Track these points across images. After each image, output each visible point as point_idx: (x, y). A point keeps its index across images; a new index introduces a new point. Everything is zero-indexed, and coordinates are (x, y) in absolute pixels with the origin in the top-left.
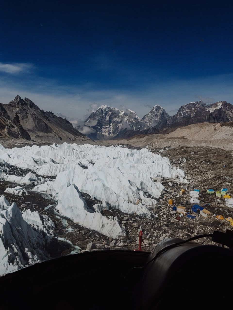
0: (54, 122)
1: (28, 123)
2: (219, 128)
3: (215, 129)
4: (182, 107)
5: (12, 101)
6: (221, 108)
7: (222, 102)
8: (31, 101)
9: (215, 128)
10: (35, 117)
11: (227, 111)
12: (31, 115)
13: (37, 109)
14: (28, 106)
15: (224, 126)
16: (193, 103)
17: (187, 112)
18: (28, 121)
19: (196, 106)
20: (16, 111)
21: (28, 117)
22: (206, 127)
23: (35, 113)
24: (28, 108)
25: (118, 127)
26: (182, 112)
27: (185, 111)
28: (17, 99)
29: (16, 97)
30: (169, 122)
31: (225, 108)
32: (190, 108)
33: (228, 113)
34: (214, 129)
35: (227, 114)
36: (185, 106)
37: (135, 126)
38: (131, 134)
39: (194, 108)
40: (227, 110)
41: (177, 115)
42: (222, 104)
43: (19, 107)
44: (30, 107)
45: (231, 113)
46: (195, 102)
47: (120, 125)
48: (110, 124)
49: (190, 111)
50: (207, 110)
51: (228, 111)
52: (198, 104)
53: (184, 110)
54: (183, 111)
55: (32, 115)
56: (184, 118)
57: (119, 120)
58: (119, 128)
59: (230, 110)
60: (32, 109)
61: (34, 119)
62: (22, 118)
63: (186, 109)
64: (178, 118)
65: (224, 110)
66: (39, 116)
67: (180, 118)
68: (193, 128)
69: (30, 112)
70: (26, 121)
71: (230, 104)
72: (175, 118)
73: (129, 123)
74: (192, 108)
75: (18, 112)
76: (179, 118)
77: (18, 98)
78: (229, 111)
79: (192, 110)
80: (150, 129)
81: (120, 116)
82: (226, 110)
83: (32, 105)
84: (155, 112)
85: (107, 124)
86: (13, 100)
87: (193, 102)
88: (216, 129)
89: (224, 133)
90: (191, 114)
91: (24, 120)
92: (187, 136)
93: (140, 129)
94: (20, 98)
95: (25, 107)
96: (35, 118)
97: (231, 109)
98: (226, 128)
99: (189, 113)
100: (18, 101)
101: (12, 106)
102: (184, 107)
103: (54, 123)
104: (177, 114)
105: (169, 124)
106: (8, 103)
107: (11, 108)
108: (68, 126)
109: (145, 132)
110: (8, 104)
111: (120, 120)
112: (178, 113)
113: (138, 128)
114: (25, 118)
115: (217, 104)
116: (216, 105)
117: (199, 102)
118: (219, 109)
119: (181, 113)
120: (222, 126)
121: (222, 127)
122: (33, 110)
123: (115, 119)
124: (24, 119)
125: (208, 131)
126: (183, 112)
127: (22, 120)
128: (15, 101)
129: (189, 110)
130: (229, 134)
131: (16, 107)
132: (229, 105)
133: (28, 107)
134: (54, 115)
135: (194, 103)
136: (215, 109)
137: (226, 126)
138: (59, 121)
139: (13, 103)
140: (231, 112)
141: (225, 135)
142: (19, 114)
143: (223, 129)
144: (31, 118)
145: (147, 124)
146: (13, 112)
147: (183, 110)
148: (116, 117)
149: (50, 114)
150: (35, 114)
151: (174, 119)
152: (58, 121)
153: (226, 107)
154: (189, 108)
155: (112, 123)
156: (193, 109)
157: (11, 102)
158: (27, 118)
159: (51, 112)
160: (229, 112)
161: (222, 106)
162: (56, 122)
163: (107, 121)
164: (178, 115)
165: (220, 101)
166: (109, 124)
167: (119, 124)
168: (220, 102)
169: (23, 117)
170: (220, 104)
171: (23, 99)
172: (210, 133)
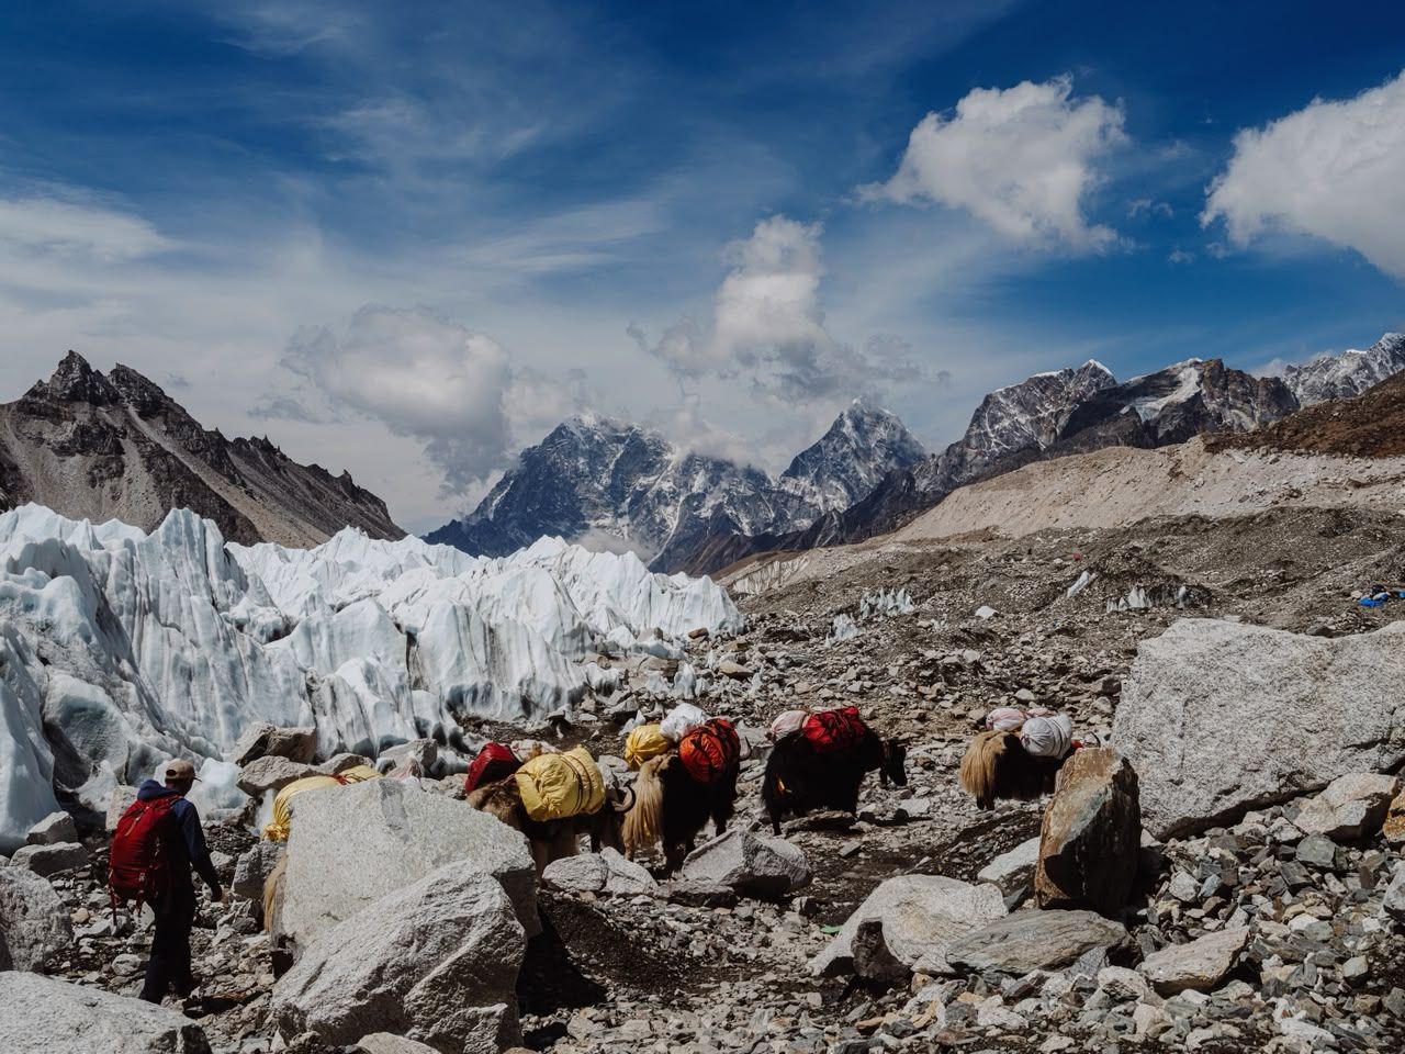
0: (278, 494)
1: (123, 500)
2: (1196, 463)
3: (1174, 474)
4: (988, 400)
5: (41, 382)
6: (1198, 395)
7: (1197, 363)
8: (145, 384)
9: (1172, 465)
10: (164, 467)
11: (1228, 413)
12: (143, 456)
13: (182, 424)
14: (132, 411)
15: (1226, 451)
16: (1046, 377)
17: (1016, 427)
18: (124, 492)
19: (1063, 394)
20: (60, 439)
21: (127, 470)
22: (1118, 465)
23: (167, 446)
24: (129, 421)
25: (663, 520)
26: (991, 427)
27: (1006, 423)
28: (64, 376)
29: (61, 363)
30: (925, 482)
31: (1216, 394)
32: (1034, 404)
33: (1237, 422)
34: (1168, 470)
35: (1230, 428)
36: (1008, 393)
37: (748, 512)
38: (726, 553)
39: (1051, 402)
40: (1231, 407)
41: (966, 443)
42: (1202, 376)
43: (78, 416)
44: (142, 415)
45: (1254, 419)
46: (1055, 374)
47: (670, 509)
48: (616, 508)
49: (1031, 422)
50: (1125, 411)
51: (1237, 408)
52: (1071, 385)
53: (999, 414)
54: (997, 423)
55: (149, 460)
56: (1001, 456)
57: (667, 486)
58: (667, 527)
59: (1246, 406)
60: (151, 426)
61: (158, 480)
62: (89, 477)
63: (1013, 412)
64: (969, 458)
65: (1211, 406)
66: (191, 463)
67: (984, 456)
68: (1046, 482)
69: (140, 439)
70: (113, 489)
71: (1240, 372)
72: (955, 460)
73: (721, 500)
74: (1042, 406)
75: (69, 442)
76: (979, 458)
77: (72, 370)
78: (1240, 409)
79: (1044, 414)
80: (827, 522)
81: (669, 462)
82: (1223, 405)
83: (155, 404)
84: (855, 435)
85: (600, 508)
86: (46, 380)
87: (1048, 374)
88: (1182, 468)
89: (1229, 486)
90: (1039, 434)
91: (102, 486)
92: (1011, 523)
93: (776, 528)
94: (85, 368)
95: (111, 416)
96: (164, 476)
97: (1249, 402)
98: (1238, 460)
99: (1028, 430)
100: (70, 384)
101: (40, 413)
102: (1002, 400)
103: (277, 499)
104: (968, 437)
105: (924, 495)
106: (20, 398)
107: (34, 425)
108: (362, 513)
109: (800, 540)
110: (20, 402)
111: (671, 484)
112: (968, 432)
113: (768, 525)
114: (111, 477)
115: (1175, 376)
116: (1169, 382)
117: (1079, 372)
118: (1189, 400)
119: (986, 434)
120: (1214, 453)
121: (1218, 456)
122: (153, 432)
123: (643, 481)
124: (102, 478)
125: (1130, 488)
126: (996, 427)
127: (93, 486)
128: (58, 386)
129: (1028, 417)
131: (59, 416)
132: (1239, 379)
133: (127, 414)
134: (284, 457)
135: (1051, 377)
136: (1164, 401)
137: (1240, 448)
138: (310, 487)
139: (42, 394)
140: (1252, 416)
141: (1241, 501)
143: (1224, 467)
144: (146, 474)
145: (814, 502)
146: (45, 445)
147: (994, 416)
148: (648, 469)
149: (259, 453)
150: (168, 453)
151: (953, 466)
152: (304, 489)
153: (1225, 388)
154: (1026, 406)
155: (628, 500)
156: (1047, 410)
157: (33, 392)
158: (120, 473)
159: (262, 438)
160: (1241, 414)
161: (1202, 385)
162: (288, 492)
163: (601, 495)
164: (973, 442)
165: (1191, 360)
166: (612, 508)
167: (667, 505)
168: (1191, 366)
169: (96, 471)
170: (1190, 375)
171: (106, 373)
172: (1150, 495)
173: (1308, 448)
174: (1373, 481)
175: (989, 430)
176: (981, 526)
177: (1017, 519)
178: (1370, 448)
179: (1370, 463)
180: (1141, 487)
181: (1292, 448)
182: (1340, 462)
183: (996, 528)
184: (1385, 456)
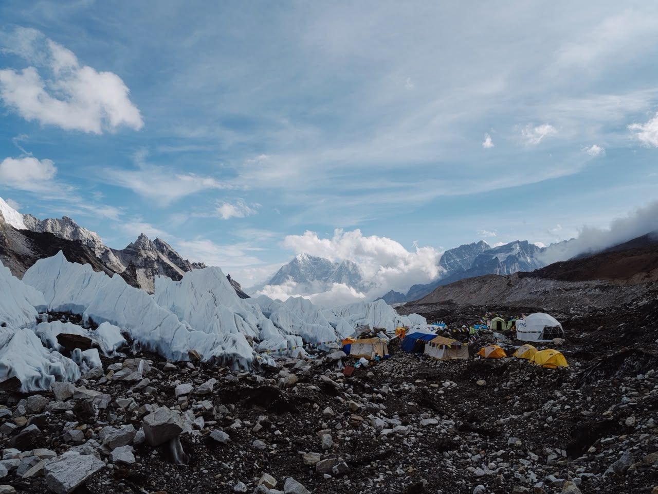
2: (516, 281)
3: (509, 284)
4: (446, 253)
5: (131, 243)
6: (518, 253)
9: (508, 281)
16: (466, 245)
17: (456, 262)
19: (472, 251)
22: (491, 281)
26: (447, 262)
27: (452, 261)
32: (462, 255)
36: (453, 251)
39: (468, 255)
42: (520, 246)
49: (461, 261)
50: (494, 258)
52: (475, 248)
53: (450, 258)
54: (449, 261)
63: (454, 257)
74: (465, 255)
79: (465, 258)
88: (512, 283)
89: (526, 290)
90: (464, 265)
92: (457, 299)
98: (529, 281)
99: (460, 264)
102: (451, 253)
106: (124, 248)
110: (124, 250)
115: (511, 246)
116: (508, 249)
118: (515, 255)
123: (324, 278)
129: (460, 259)
130: (537, 292)
131: (137, 255)
135: (468, 245)
136: (508, 255)
137: (529, 277)
139: (132, 247)
142: (144, 267)
143: (525, 283)
147: (448, 258)
148: (325, 274)
154: (459, 255)
156: (467, 257)
161: (521, 250)
170: (516, 246)
172: (501, 291)
173: (551, 277)
174: (571, 289)
175: (446, 263)
176: (447, 299)
177: (458, 298)
178: (570, 278)
179: (570, 283)
180: (498, 289)
181: (546, 278)
182: (561, 282)
183: (452, 300)
184: (575, 281)
